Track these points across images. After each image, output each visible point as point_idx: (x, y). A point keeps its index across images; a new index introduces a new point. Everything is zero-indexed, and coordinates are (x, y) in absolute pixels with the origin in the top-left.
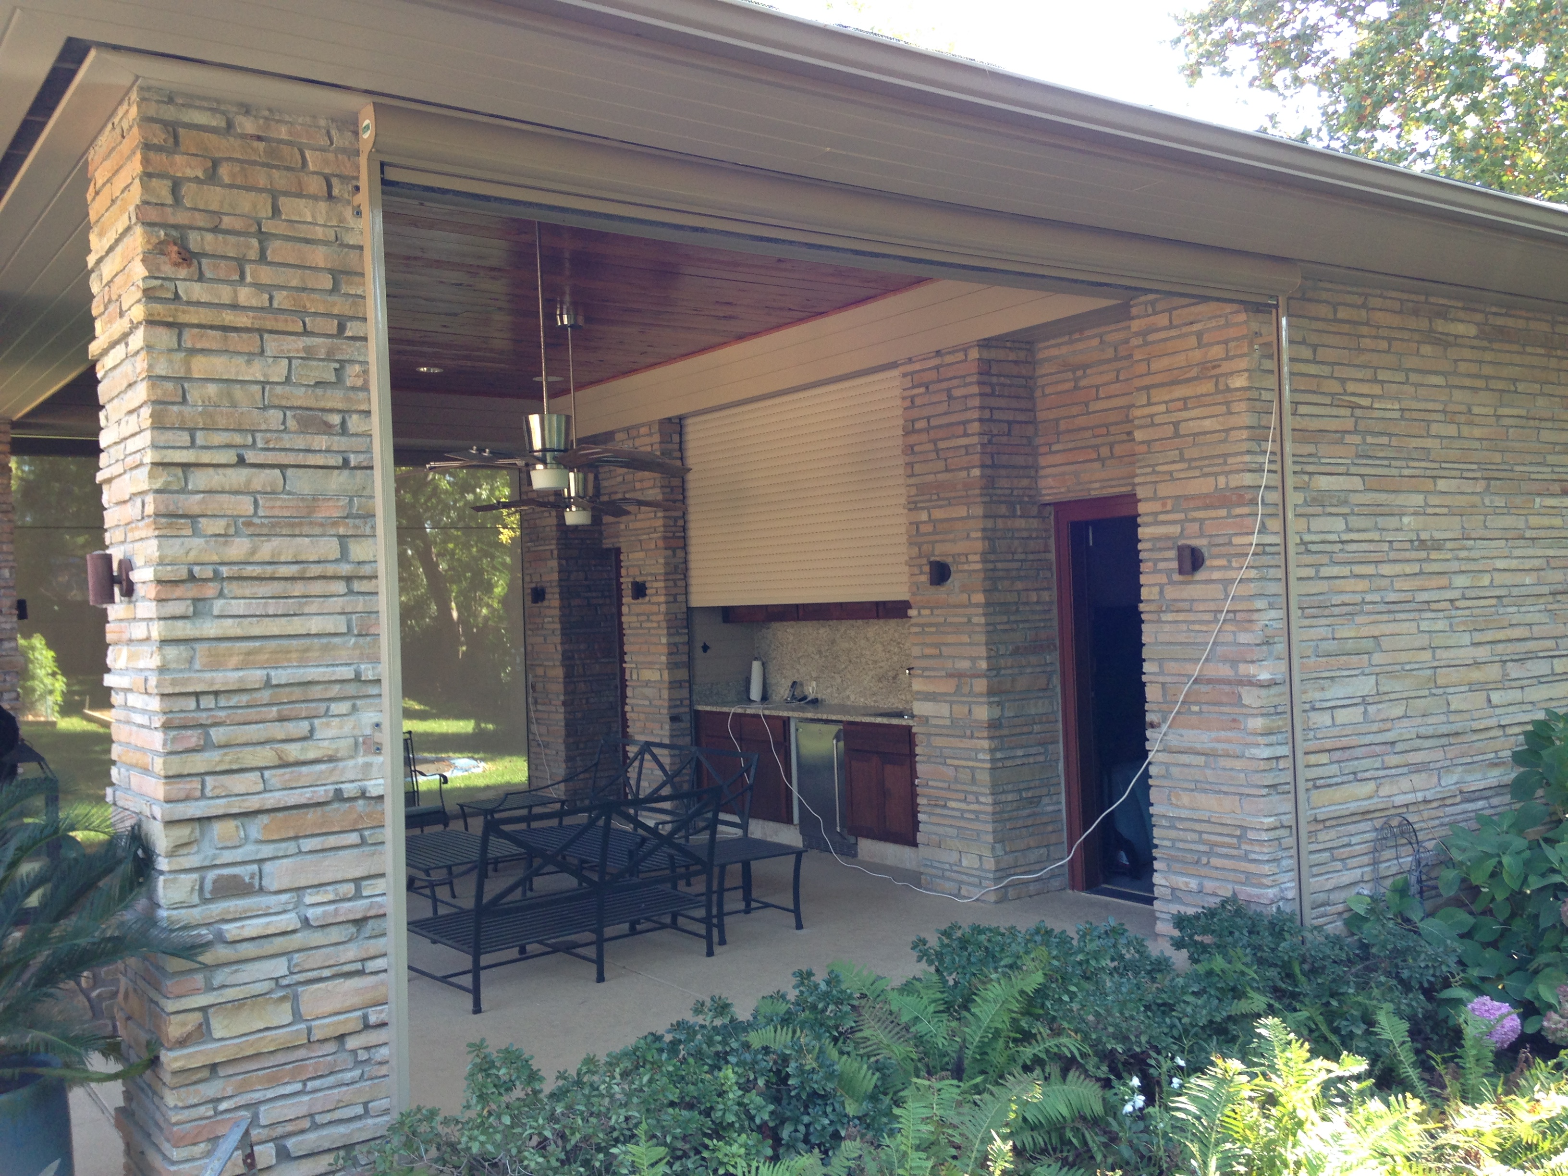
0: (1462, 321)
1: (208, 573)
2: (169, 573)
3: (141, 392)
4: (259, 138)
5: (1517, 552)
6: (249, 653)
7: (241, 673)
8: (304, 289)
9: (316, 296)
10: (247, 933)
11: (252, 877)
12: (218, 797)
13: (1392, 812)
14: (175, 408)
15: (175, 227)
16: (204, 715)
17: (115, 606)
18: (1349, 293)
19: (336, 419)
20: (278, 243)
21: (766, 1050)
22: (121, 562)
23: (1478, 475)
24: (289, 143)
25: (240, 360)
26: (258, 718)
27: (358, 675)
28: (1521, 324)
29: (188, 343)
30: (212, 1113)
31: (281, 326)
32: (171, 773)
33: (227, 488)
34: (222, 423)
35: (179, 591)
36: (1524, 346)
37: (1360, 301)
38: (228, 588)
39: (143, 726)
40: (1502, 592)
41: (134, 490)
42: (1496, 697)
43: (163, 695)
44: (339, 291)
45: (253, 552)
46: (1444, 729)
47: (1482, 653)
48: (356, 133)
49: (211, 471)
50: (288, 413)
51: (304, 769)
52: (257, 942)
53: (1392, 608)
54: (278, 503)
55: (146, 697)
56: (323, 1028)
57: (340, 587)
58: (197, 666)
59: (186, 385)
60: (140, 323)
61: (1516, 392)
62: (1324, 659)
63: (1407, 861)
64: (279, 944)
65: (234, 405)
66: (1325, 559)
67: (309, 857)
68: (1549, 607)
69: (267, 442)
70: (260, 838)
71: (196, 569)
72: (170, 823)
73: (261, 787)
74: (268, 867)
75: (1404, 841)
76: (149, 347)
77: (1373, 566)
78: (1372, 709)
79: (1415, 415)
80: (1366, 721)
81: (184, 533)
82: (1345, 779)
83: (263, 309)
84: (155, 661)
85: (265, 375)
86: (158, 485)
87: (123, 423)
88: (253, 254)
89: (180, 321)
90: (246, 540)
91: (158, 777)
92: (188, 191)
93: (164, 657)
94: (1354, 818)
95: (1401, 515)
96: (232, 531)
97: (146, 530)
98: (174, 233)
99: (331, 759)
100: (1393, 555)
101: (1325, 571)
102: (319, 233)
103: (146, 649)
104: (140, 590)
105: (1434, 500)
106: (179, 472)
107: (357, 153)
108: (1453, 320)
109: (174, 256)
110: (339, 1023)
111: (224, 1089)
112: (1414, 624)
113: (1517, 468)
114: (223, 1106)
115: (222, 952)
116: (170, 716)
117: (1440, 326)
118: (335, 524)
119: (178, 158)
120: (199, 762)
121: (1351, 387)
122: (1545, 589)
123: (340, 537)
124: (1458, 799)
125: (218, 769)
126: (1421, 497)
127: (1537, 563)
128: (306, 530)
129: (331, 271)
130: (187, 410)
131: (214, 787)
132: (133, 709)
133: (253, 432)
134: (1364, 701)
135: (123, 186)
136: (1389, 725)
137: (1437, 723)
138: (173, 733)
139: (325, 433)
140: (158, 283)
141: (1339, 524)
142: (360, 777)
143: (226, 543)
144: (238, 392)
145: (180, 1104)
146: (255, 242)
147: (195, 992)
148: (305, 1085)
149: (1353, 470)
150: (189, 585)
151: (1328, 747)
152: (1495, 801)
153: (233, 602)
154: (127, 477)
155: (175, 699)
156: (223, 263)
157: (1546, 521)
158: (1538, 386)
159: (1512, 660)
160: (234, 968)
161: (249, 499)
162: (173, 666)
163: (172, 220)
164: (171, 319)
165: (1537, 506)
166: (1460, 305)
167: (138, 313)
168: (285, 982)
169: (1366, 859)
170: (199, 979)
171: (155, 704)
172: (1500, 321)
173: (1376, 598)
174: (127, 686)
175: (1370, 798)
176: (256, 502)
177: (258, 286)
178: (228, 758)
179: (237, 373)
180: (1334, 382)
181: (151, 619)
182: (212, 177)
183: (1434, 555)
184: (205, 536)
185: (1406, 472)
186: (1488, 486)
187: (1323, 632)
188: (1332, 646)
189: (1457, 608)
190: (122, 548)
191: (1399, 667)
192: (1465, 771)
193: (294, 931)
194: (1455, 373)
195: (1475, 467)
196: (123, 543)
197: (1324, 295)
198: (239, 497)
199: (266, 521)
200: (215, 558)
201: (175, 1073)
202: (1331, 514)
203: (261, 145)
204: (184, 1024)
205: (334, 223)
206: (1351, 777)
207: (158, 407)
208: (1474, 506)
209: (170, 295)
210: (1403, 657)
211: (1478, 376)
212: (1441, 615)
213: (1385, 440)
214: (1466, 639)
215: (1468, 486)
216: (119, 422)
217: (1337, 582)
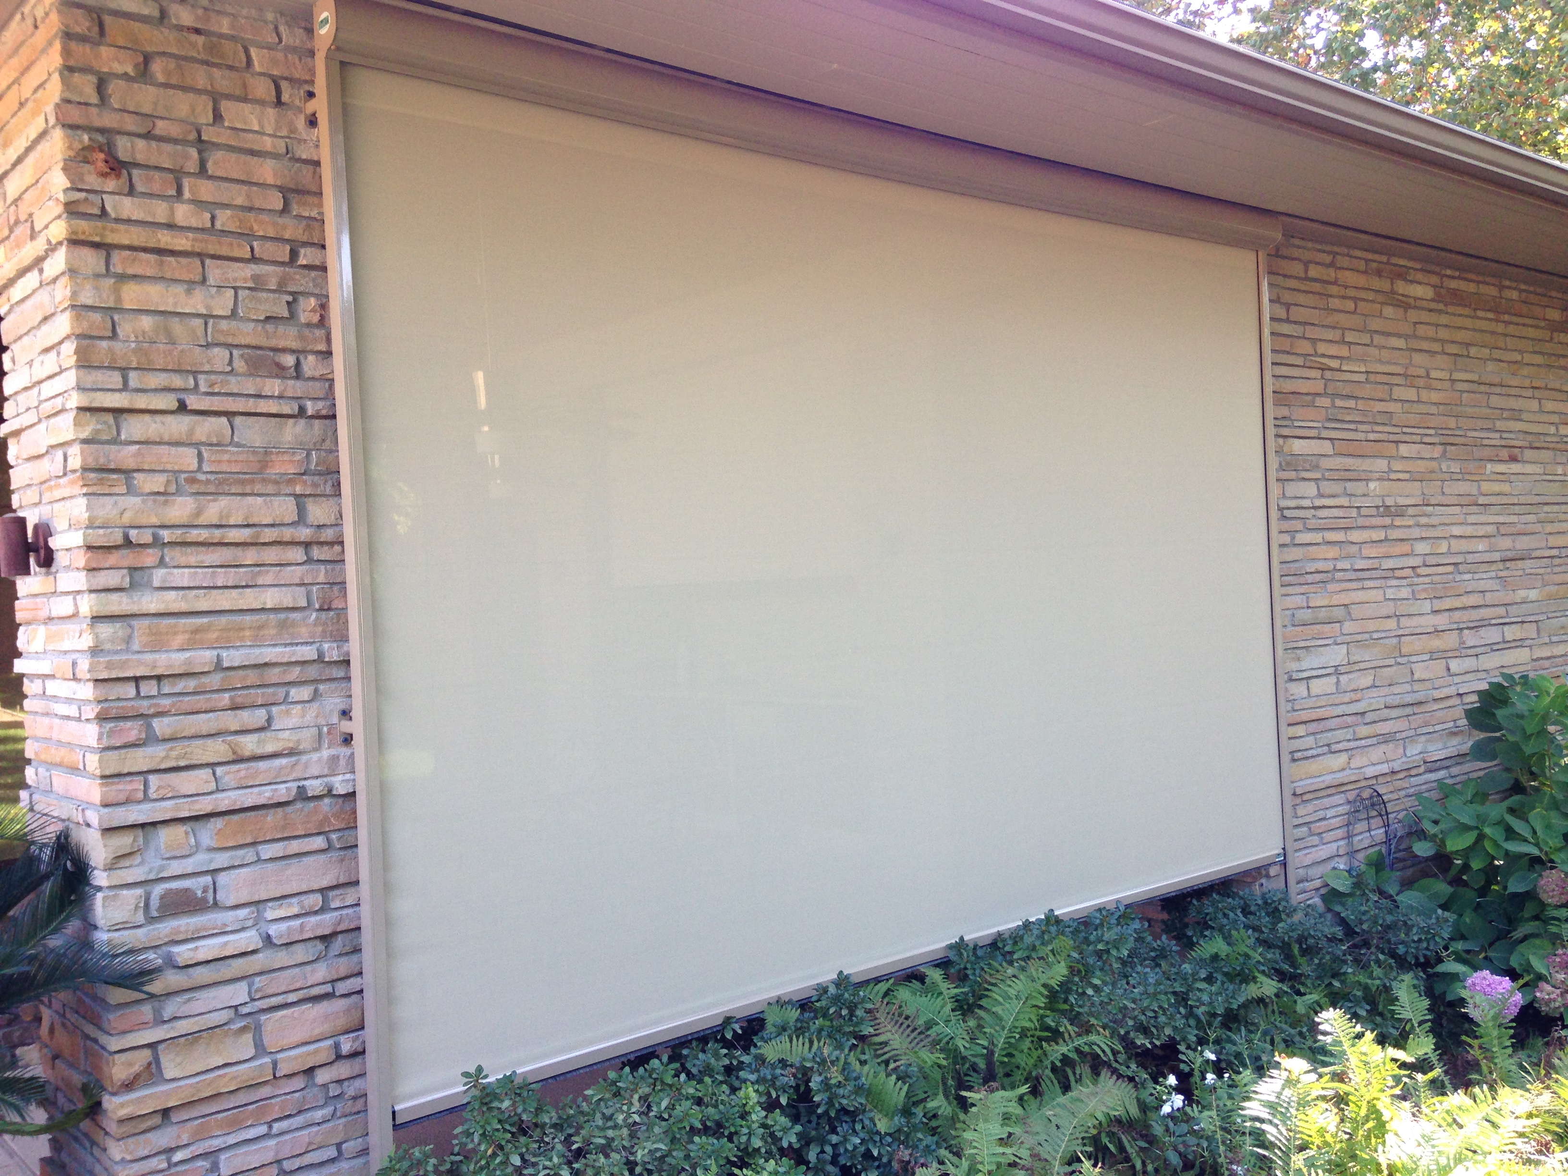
0: (1420, 283)
1: (147, 537)
2: (100, 537)
3: (63, 324)
4: (197, 31)
5: (1471, 519)
6: (196, 631)
7: (188, 654)
8: (250, 209)
9: (264, 217)
10: (202, 956)
11: (205, 891)
12: (163, 799)
13: (1364, 783)
14: (104, 344)
15: (102, 131)
16: (145, 703)
17: (28, 579)
18: (1319, 251)
19: (289, 360)
20: (220, 154)
21: (783, 1063)
22: (36, 527)
23: (1435, 440)
24: (232, 38)
25: (180, 289)
26: (208, 706)
27: (321, 655)
28: (1472, 288)
29: (118, 266)
30: (164, 1165)
31: (224, 251)
32: (108, 773)
33: (166, 438)
34: (159, 363)
35: (113, 559)
36: (1475, 310)
37: (1328, 259)
38: (170, 555)
39: (68, 718)
40: (1459, 559)
41: (53, 442)
42: (1454, 665)
43: (96, 680)
44: (289, 212)
45: (198, 514)
46: (1409, 699)
47: (1441, 621)
48: (310, 31)
49: (147, 418)
50: (235, 352)
51: (262, 765)
52: (212, 965)
53: (1360, 575)
54: (226, 457)
55: (73, 683)
56: (290, 1061)
57: (298, 554)
58: (136, 647)
59: (116, 317)
60: (60, 243)
61: (1468, 356)
62: (1300, 628)
63: (1379, 834)
64: (238, 966)
65: (172, 342)
66: (1298, 525)
67: (270, 866)
68: (1501, 574)
69: (211, 385)
70: (214, 844)
71: (133, 533)
72: (108, 831)
73: (212, 786)
74: (223, 879)
75: (1374, 813)
76: (72, 271)
77: (1342, 533)
78: (1343, 679)
79: (1380, 378)
80: (1338, 692)
81: (116, 490)
82: (1320, 751)
83: (203, 230)
84: (87, 641)
85: (208, 307)
86: (85, 434)
87: (36, 364)
88: (192, 166)
89: (109, 240)
90: (189, 500)
91: (93, 776)
92: (114, 87)
93: (97, 636)
94: (1330, 791)
95: (1368, 480)
96: (173, 488)
97: (71, 487)
98: (101, 139)
99: (292, 753)
100: (1361, 521)
101: (1301, 538)
102: (268, 144)
103: (73, 627)
104: (61, 559)
105: (1397, 465)
106: (110, 418)
107: (312, 53)
108: (1412, 282)
109: (101, 165)
110: (309, 1054)
111: (179, 1137)
112: (1381, 592)
113: (1470, 434)
114: (178, 1156)
115: (172, 979)
116: (106, 705)
117: (1401, 287)
118: (290, 482)
119: (104, 51)
120: (141, 759)
121: (1322, 348)
122: (1497, 556)
123: (297, 496)
124: (1422, 770)
125: (163, 766)
126: (1385, 462)
127: (1491, 529)
128: (258, 488)
129: (281, 189)
130: (117, 346)
131: (159, 788)
132: (55, 698)
133: (195, 373)
134: (1337, 671)
135: (35, 84)
136: (1359, 695)
137: (1402, 692)
138: (109, 725)
139: (277, 376)
140: (83, 195)
141: (1311, 489)
142: (326, 772)
143: (166, 502)
144: (176, 325)
145: (129, 1158)
146: (193, 152)
147: (143, 1025)
148: (270, 1127)
149: (1325, 434)
150: (124, 552)
151: (1305, 719)
152: (1455, 770)
153: (176, 571)
154: (42, 426)
155: (110, 685)
156: (157, 175)
157: (1496, 487)
158: (1487, 351)
159: (1468, 628)
160: (187, 996)
161: (192, 452)
162: (107, 646)
163: (97, 123)
164: (97, 239)
165: (1488, 472)
166: (1418, 266)
167: (59, 230)
168: (245, 1010)
169: (1340, 833)
170: (147, 1010)
171: (87, 691)
172: (1453, 284)
173: (1346, 565)
174: (47, 671)
175: (1344, 769)
176: (200, 455)
177: (197, 203)
178: (174, 754)
179: (175, 304)
180: (1305, 342)
181: (78, 592)
182: (143, 73)
183: (1398, 522)
184: (142, 495)
185: (1372, 436)
186: (1445, 452)
187: (1300, 600)
188: (1305, 615)
189: (1419, 576)
190: (36, 511)
191: (1367, 636)
192: (1428, 741)
193: (254, 952)
194: (1415, 336)
195: (1432, 432)
196: (36, 505)
197: (1296, 253)
198: (181, 449)
199: (212, 477)
200: (154, 520)
201: (121, 1121)
202: (1304, 479)
203: (200, 40)
204: (130, 1064)
205: (284, 133)
206: (1326, 749)
207: (85, 342)
208: (1432, 472)
209: (96, 211)
210: (1371, 626)
211: (1435, 340)
212: (1404, 582)
213: (1351, 403)
214: (1427, 606)
215: (1427, 451)
216: (30, 363)
217: (1310, 548)
